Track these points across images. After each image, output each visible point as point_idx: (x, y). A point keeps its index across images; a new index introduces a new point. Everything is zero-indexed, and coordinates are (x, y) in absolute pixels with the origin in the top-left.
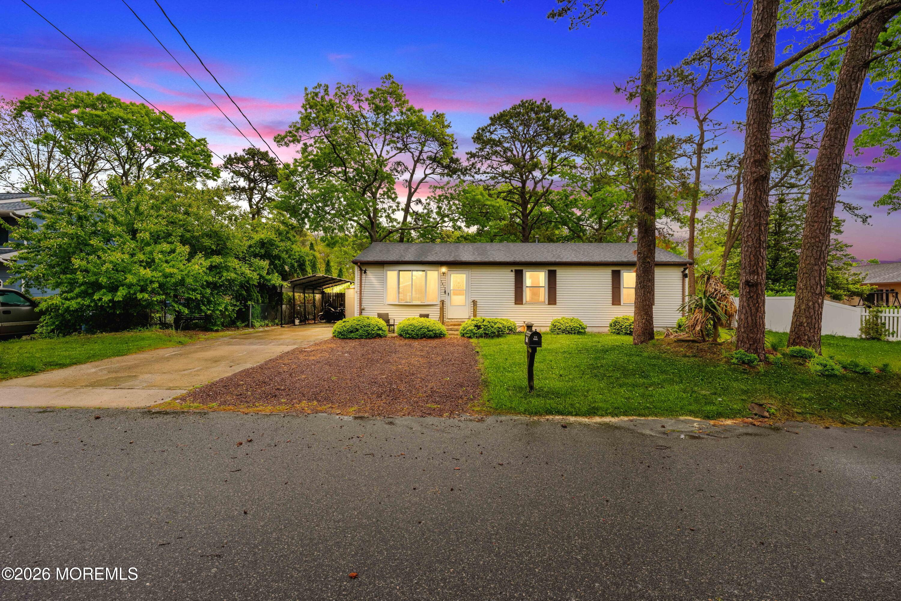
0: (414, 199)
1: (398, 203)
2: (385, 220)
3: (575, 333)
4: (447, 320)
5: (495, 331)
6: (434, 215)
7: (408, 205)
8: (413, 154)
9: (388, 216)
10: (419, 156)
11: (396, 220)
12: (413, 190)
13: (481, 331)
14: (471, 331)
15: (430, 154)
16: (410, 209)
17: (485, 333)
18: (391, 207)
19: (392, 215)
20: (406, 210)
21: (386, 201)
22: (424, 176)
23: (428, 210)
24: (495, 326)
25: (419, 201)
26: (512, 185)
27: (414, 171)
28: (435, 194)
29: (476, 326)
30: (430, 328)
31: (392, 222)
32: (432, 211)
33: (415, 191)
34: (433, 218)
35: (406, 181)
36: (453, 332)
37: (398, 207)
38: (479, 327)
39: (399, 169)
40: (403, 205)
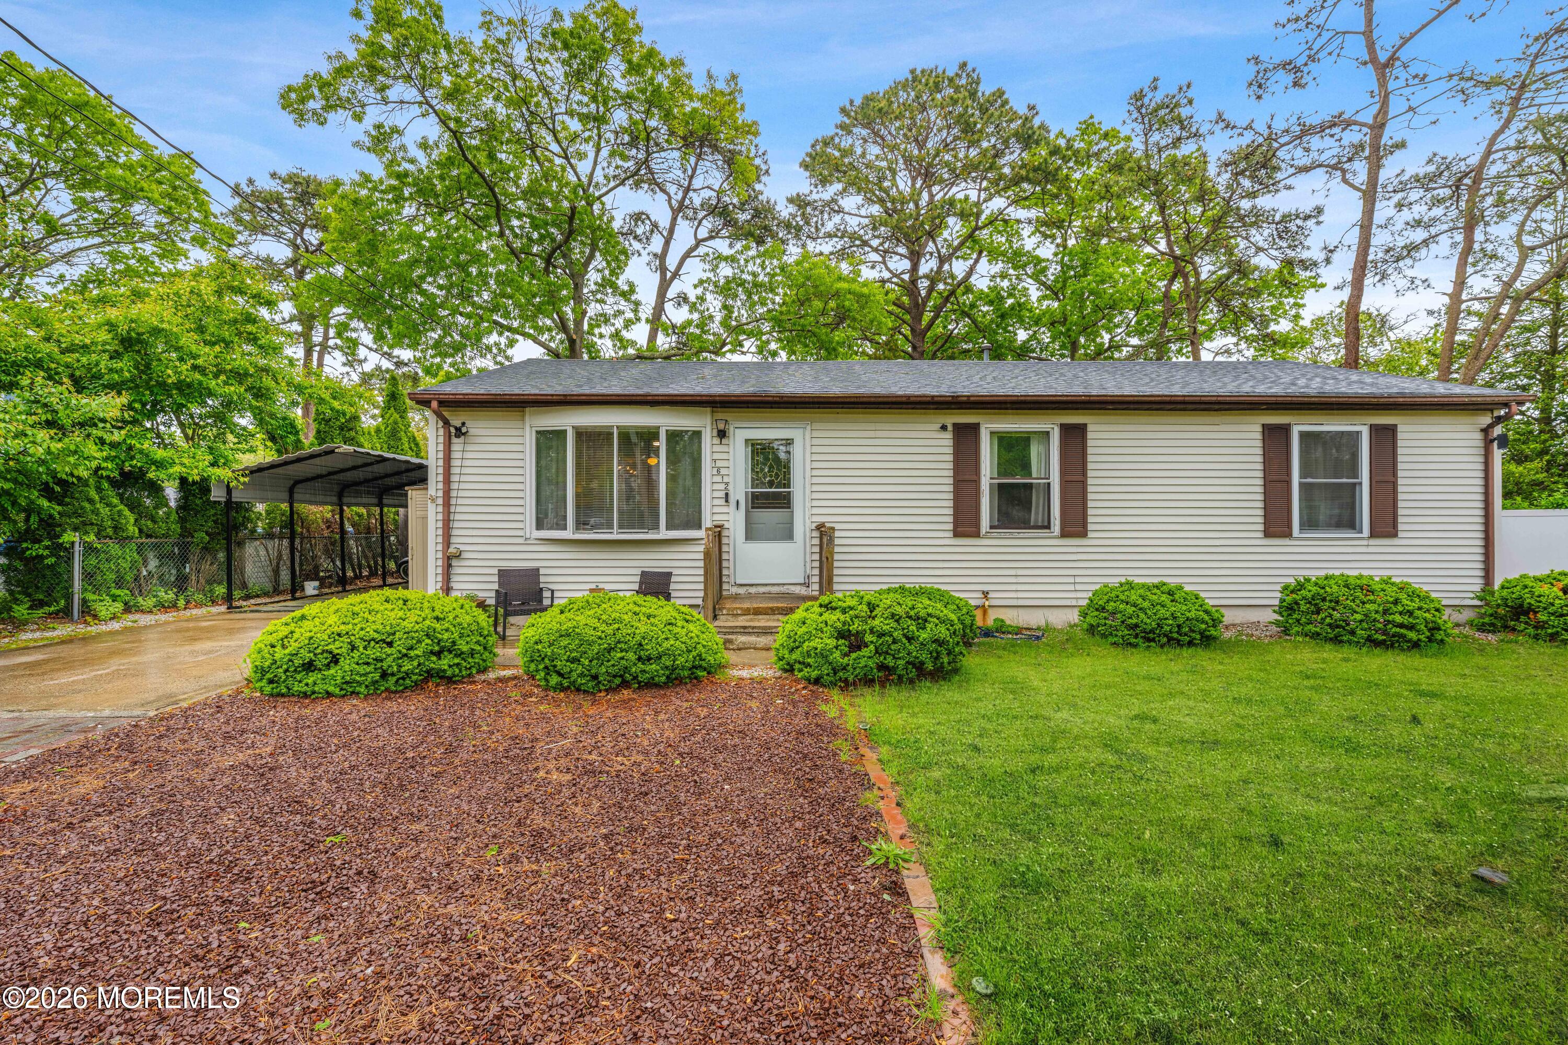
0: (671, 293)
1: (637, 304)
2: (609, 343)
3: (1191, 644)
4: (734, 590)
5: (924, 656)
6: (715, 327)
7: (659, 309)
8: (670, 198)
9: (616, 335)
10: (684, 198)
11: (633, 343)
12: (669, 275)
13: (865, 658)
14: (823, 655)
15: (707, 193)
16: (664, 317)
17: (882, 667)
18: (620, 313)
19: (624, 333)
20: (656, 321)
21: (610, 300)
22: (693, 242)
23: (702, 312)
24: (924, 635)
25: (682, 299)
26: (888, 269)
27: (671, 231)
28: (717, 274)
29: (842, 635)
30: (650, 649)
31: (625, 348)
32: (711, 317)
33: (676, 274)
34: (714, 334)
35: (655, 255)
36: (753, 639)
37: (636, 311)
38: (854, 642)
39: (639, 231)
40: (646, 311)
